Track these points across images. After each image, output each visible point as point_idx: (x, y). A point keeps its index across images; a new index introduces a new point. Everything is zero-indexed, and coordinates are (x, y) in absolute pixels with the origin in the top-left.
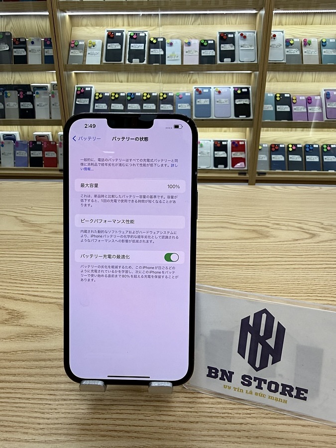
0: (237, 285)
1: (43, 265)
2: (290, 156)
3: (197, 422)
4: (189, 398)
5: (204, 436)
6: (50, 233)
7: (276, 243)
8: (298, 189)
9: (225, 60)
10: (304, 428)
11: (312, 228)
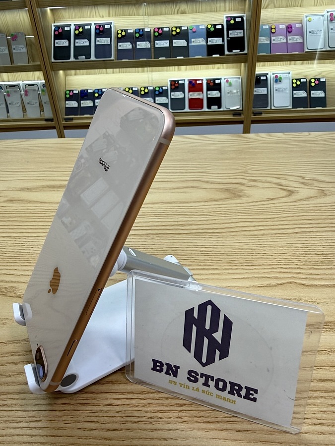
0: (196, 257)
3: (122, 430)
4: (119, 399)
6: (5, 202)
7: (247, 205)
8: (284, 136)
10: (240, 434)
11: (291, 184)
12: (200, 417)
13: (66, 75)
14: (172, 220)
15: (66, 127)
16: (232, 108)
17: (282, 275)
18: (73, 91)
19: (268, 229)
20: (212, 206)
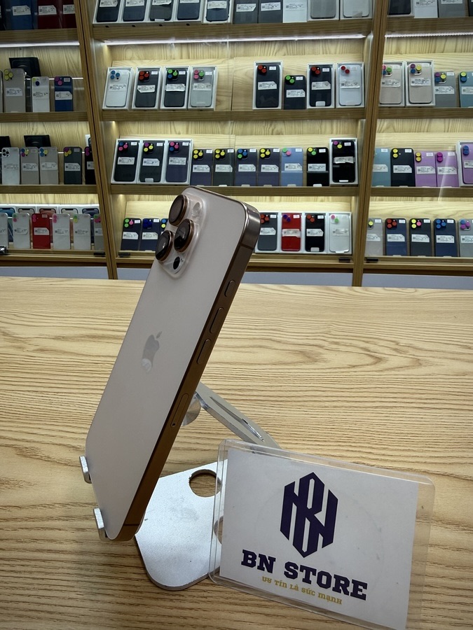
1: (13, 394)
2: (413, 236)
3: (138, 605)
5: (140, 622)
6: (35, 351)
7: (324, 371)
8: (384, 292)
9: (318, 103)
11: (380, 349)
12: (227, 598)
13: (127, 200)
14: (230, 383)
15: (120, 265)
16: (337, 252)
17: (349, 454)
18: (134, 220)
19: (342, 401)
20: (281, 371)
